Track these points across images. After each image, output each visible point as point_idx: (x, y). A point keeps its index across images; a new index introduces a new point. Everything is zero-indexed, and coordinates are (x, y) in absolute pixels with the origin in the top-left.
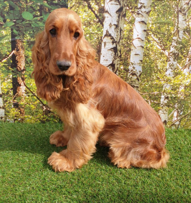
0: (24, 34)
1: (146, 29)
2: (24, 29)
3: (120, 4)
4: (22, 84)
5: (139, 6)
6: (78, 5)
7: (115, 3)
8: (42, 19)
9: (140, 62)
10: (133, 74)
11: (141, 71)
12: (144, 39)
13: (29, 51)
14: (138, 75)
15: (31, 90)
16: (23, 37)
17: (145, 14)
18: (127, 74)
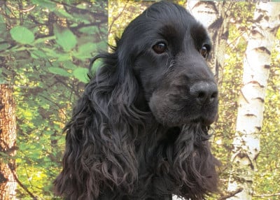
0: (14, 74)
1: (269, 63)
2: (15, 63)
3: (217, 12)
4: (11, 177)
5: (256, 15)
6: (129, 13)
7: (207, 10)
8: (53, 42)
9: (257, 131)
10: (242, 156)
11: (259, 149)
12: (265, 84)
13: (25, 108)
14: (252, 157)
15: (30, 190)
16: (14, 79)
17: (267, 34)
18: (229, 156)
